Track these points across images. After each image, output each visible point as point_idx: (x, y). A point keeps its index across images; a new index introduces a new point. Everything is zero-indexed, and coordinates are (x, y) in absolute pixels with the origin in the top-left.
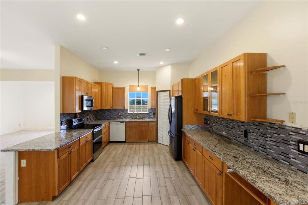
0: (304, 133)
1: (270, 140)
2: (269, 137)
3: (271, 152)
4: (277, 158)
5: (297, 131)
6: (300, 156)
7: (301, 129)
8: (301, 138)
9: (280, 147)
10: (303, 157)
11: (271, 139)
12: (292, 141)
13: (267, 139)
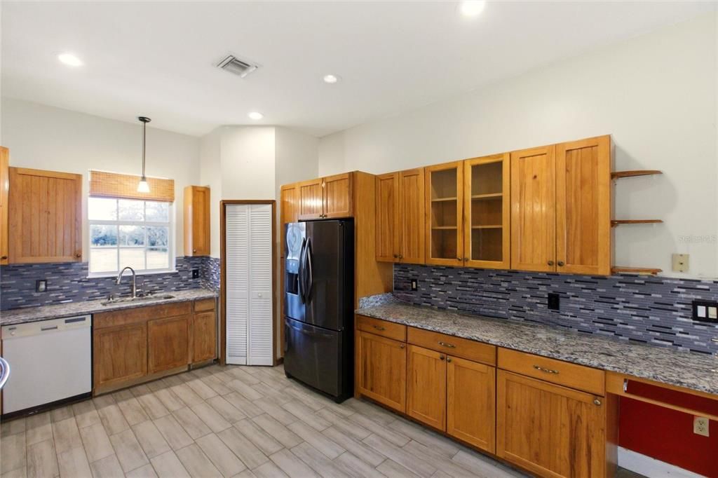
0: (707, 287)
1: (624, 307)
2: (623, 302)
3: (628, 329)
4: (644, 338)
5: (690, 285)
6: (696, 327)
7: (699, 281)
8: (699, 297)
9: (651, 318)
10: (705, 328)
11: (627, 305)
12: (678, 303)
13: (616, 306)
